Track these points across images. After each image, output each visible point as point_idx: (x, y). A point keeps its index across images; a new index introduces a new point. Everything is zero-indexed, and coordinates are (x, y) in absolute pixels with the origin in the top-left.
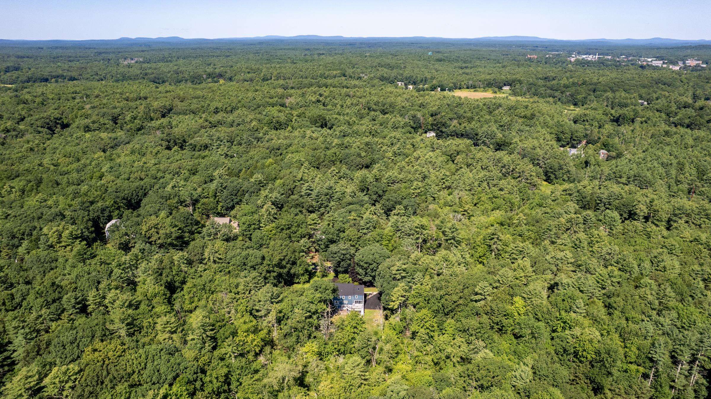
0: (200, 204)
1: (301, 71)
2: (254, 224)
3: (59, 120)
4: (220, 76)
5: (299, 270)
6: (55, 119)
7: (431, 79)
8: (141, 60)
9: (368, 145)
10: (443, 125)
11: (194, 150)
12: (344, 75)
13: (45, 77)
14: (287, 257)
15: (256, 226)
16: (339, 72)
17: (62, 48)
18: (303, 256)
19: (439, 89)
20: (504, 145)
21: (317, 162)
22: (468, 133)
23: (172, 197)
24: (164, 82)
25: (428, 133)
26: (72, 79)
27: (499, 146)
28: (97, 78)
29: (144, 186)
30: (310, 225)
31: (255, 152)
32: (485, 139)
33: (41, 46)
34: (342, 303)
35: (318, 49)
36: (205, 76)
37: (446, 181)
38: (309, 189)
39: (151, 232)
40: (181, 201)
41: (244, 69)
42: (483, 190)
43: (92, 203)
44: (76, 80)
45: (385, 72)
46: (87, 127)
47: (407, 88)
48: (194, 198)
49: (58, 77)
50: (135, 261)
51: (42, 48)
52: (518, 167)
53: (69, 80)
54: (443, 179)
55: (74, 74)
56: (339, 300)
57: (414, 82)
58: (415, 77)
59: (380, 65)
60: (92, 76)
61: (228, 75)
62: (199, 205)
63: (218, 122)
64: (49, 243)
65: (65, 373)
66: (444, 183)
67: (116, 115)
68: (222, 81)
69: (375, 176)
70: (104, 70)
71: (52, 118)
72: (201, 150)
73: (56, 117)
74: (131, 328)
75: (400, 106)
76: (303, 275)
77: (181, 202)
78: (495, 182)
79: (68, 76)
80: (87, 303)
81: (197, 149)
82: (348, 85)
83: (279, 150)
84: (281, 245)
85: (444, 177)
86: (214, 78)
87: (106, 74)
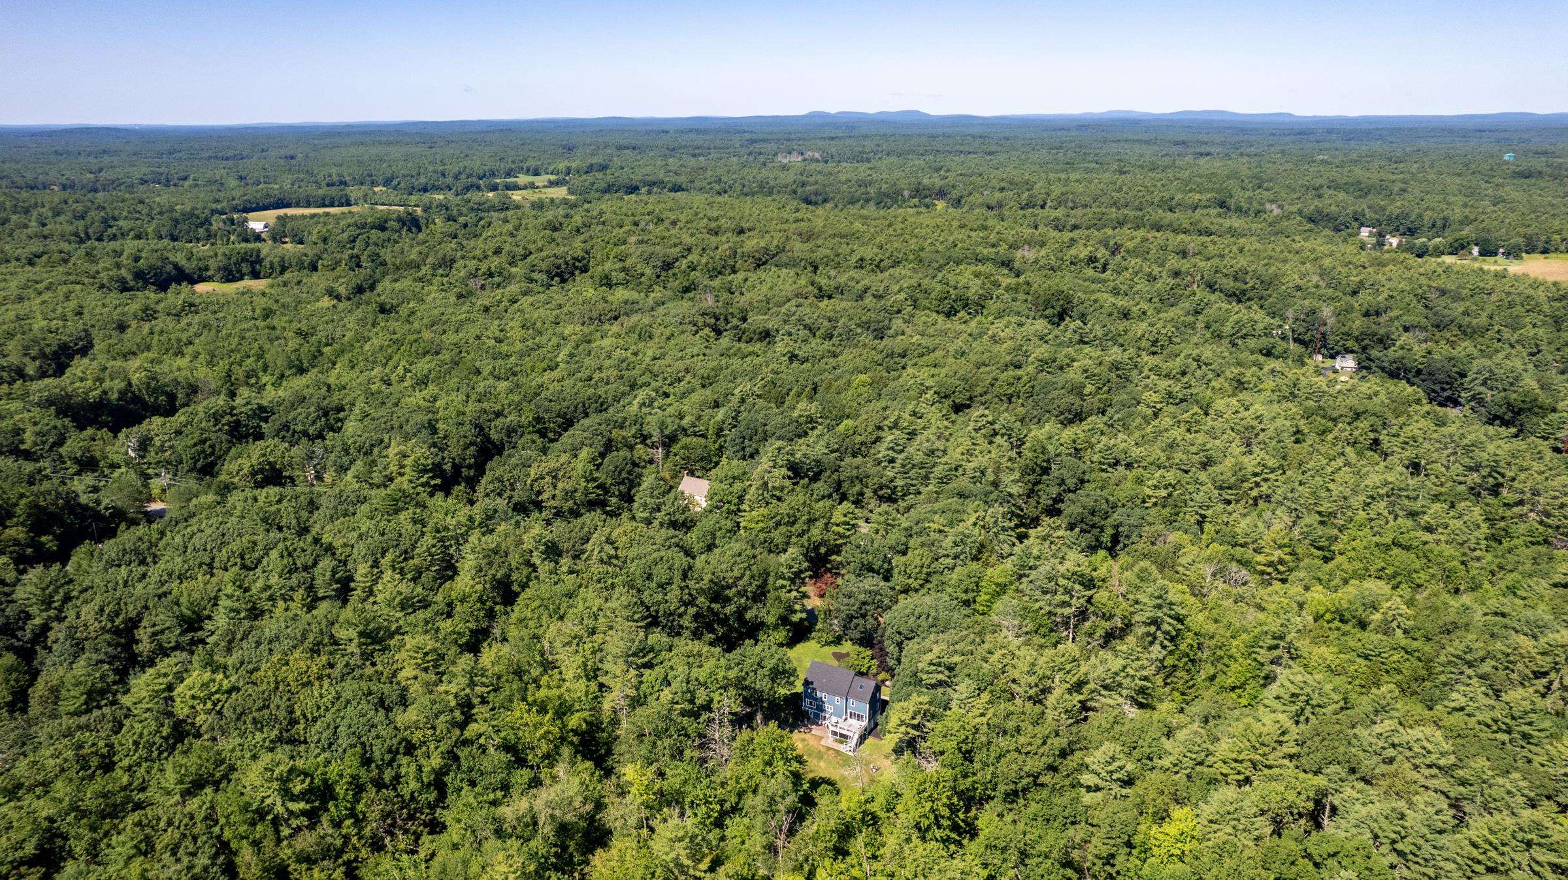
0: (678, 446)
1: (1119, 190)
2: (729, 502)
3: (579, 261)
4: (941, 194)
5: (769, 613)
6: (573, 259)
7: (1461, 223)
8: (817, 155)
9: (1118, 369)
10: (1381, 341)
11: (740, 340)
12: (1222, 205)
13: (634, 183)
14: (741, 583)
15: (733, 508)
16: (1209, 196)
17: (699, 131)
18: (783, 586)
19: (1476, 250)
20: (1530, 410)
21: (968, 394)
22: (1432, 369)
23: (627, 424)
24: (825, 201)
25: (1339, 359)
26: (677, 188)
27: (1513, 411)
28: (717, 187)
29: (604, 396)
30: (838, 525)
31: (851, 357)
32: (1482, 389)
33: (666, 128)
34: (821, 709)
35: (1206, 143)
36: (906, 193)
37: (1266, 480)
38: (892, 448)
39: (542, 482)
40: (642, 435)
41: (994, 182)
42: (1371, 520)
43: (498, 414)
44: (683, 190)
45: (1332, 202)
46: (606, 277)
47: (1380, 244)
48: (667, 432)
49: (654, 183)
50: (464, 529)
51: (667, 132)
52: (1523, 476)
53: (671, 190)
54: (1256, 475)
55: (682, 180)
56: (816, 699)
57: (1409, 229)
58: (1413, 217)
59: (1334, 185)
60: (709, 184)
61: (955, 194)
62: (675, 448)
63: (837, 288)
64: (388, 472)
65: (204, 685)
66: (1257, 485)
67: (670, 260)
68: (940, 205)
69: (1074, 442)
70: (735, 173)
71: (569, 258)
72: (751, 339)
73: (575, 255)
74: (367, 645)
75: (1291, 285)
76: (776, 627)
77: (644, 438)
78: (1416, 506)
79: (669, 182)
80: (352, 585)
81: (744, 338)
82: (1213, 228)
83: (904, 357)
84: (740, 555)
85: (1258, 470)
86: (926, 197)
87: (735, 181)
